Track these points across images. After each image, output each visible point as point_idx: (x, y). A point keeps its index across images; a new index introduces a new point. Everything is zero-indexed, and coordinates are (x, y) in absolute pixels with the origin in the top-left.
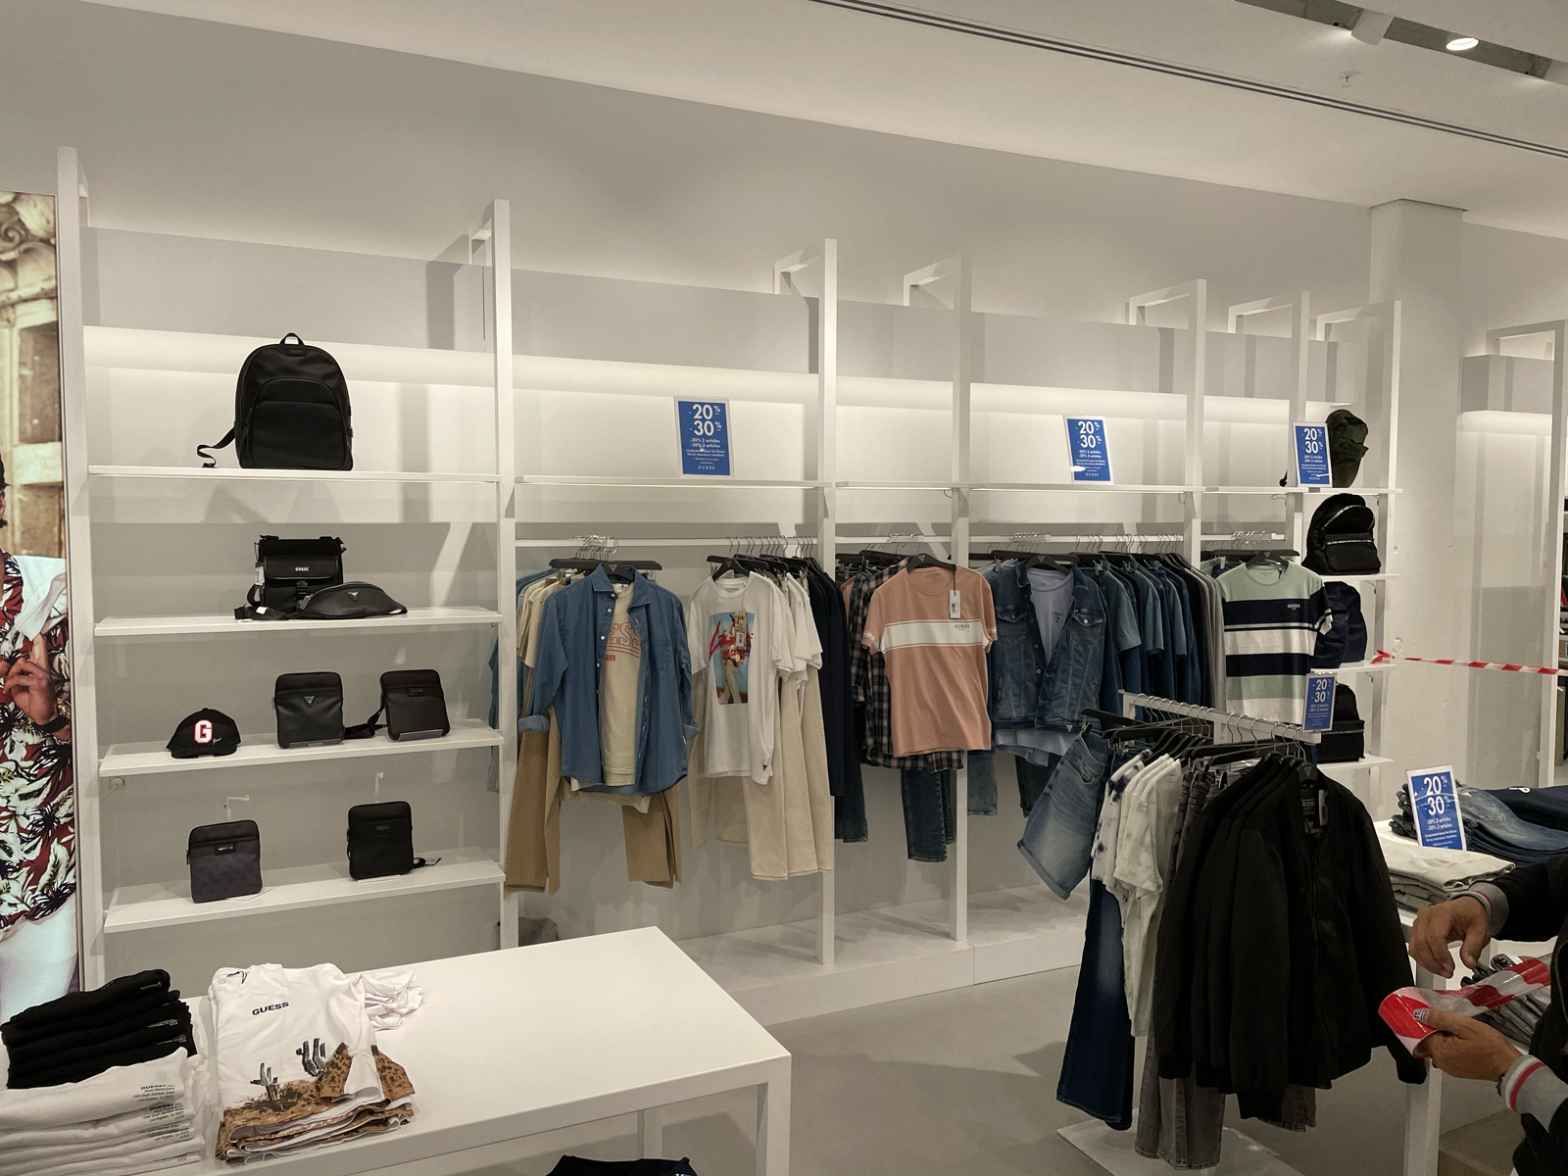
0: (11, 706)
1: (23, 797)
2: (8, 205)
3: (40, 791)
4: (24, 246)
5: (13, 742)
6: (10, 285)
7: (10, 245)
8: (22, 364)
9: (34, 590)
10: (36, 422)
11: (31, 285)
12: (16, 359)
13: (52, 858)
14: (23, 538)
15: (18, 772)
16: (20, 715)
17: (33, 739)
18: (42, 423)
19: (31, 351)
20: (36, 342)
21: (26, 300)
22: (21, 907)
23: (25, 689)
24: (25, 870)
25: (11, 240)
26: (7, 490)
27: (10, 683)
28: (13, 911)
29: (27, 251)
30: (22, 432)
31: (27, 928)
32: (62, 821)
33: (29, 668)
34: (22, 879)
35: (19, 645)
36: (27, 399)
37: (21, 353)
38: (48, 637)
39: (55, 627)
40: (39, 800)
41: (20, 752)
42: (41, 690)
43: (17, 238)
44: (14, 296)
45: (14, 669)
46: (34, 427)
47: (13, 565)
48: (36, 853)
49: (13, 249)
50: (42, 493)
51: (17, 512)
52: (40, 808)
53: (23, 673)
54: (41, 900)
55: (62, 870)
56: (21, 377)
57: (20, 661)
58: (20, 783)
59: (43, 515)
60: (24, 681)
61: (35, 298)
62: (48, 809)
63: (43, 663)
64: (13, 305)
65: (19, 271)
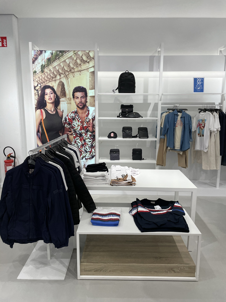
0: (88, 129)
1: (89, 142)
2: (88, 53)
3: (91, 141)
4: (90, 59)
5: (88, 134)
6: (88, 65)
7: (88, 59)
8: (90, 78)
9: (91, 112)
10: (91, 86)
11: (91, 65)
12: (89, 77)
13: (92, 151)
14: (90, 104)
15: (88, 138)
16: (89, 130)
17: (90, 134)
18: (92, 87)
19: (91, 76)
20: (92, 74)
21: (90, 68)
22: (88, 157)
23: (89, 126)
24: (89, 152)
25: (88, 58)
26: (88, 97)
27: (88, 125)
28: (87, 158)
29: (90, 60)
30: (90, 88)
31: (89, 160)
32: (94, 146)
33: (90, 123)
34: (89, 153)
35: (89, 120)
36: (90, 83)
37: (90, 76)
38: (92, 119)
39: (93, 118)
40: (91, 143)
41: (89, 135)
42: (91, 127)
43: (89, 58)
44: (89, 67)
45: (88, 123)
46: (91, 87)
47: (88, 108)
48: (90, 150)
49: (89, 60)
50: (92, 97)
51: (89, 100)
52: (91, 144)
53: (89, 124)
54: (91, 157)
55: (94, 153)
56: (90, 80)
57: (89, 122)
58: (89, 140)
59: (92, 101)
60: (89, 125)
61: (91, 67)
62: (92, 144)
63: (92, 123)
64: (89, 69)
65: (89, 63)
